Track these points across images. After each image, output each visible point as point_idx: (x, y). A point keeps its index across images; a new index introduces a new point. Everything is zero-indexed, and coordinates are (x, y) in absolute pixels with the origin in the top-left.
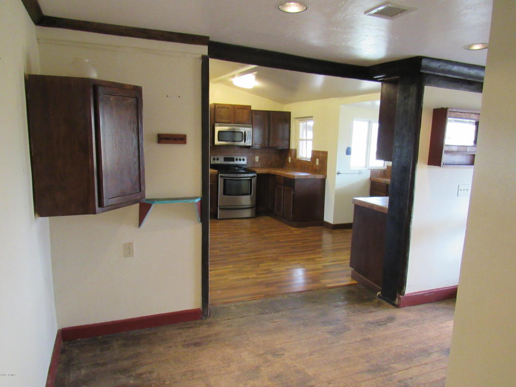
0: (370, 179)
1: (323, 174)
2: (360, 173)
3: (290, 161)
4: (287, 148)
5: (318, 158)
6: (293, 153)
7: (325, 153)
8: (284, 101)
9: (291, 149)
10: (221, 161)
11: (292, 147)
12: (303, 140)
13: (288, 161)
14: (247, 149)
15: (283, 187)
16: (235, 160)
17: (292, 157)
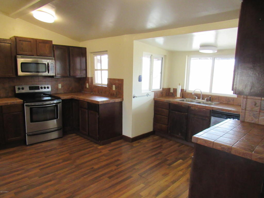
0: (154, 99)
1: (120, 98)
2: (148, 95)
3: (87, 87)
4: (85, 76)
5: (115, 84)
6: (90, 80)
7: (122, 81)
8: (80, 39)
9: (89, 78)
10: (26, 90)
11: (89, 75)
13: (86, 87)
14: (50, 79)
15: (87, 111)
16: (40, 88)
17: (89, 84)
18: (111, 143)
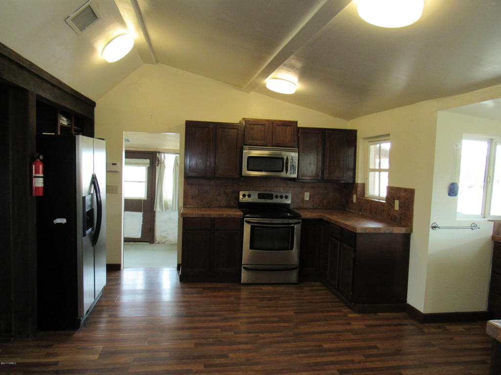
0: (493, 237)
1: (405, 226)
2: (473, 227)
3: (355, 201)
4: (351, 181)
5: (398, 198)
6: (359, 189)
7: (411, 192)
9: (357, 184)
10: (254, 198)
11: (359, 180)
12: (375, 170)
13: (352, 201)
14: (293, 182)
15: (339, 243)
16: (274, 197)
17: (358, 195)
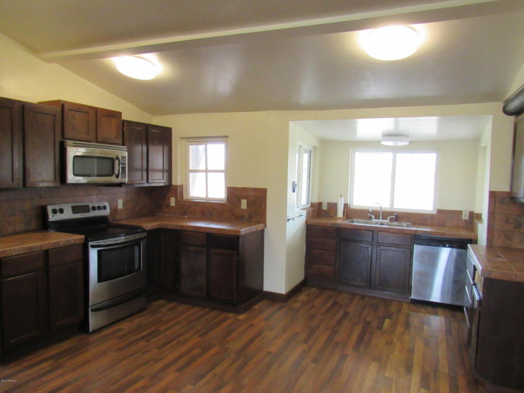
0: (306, 222)
2: (301, 215)
3: (173, 204)
4: (165, 184)
5: (246, 198)
6: (179, 191)
7: (263, 192)
10: (69, 214)
11: (177, 182)
12: (198, 171)
16: (91, 209)
17: (178, 198)
18: (254, 307)
